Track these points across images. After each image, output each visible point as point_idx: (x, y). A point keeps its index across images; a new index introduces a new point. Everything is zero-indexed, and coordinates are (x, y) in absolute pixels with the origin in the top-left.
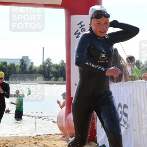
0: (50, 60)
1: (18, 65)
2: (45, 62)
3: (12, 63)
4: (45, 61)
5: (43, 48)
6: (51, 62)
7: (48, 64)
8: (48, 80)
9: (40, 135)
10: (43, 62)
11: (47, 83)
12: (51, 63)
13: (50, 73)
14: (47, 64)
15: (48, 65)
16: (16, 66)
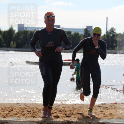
0: (113, 29)
1: (82, 35)
2: (109, 32)
3: (77, 32)
4: (109, 30)
5: (107, 18)
6: (114, 31)
7: (112, 33)
8: (112, 50)
9: (105, 104)
10: (107, 32)
11: (110, 52)
12: (115, 33)
13: (114, 42)
14: (110, 33)
15: (111, 35)
16: (80, 35)
